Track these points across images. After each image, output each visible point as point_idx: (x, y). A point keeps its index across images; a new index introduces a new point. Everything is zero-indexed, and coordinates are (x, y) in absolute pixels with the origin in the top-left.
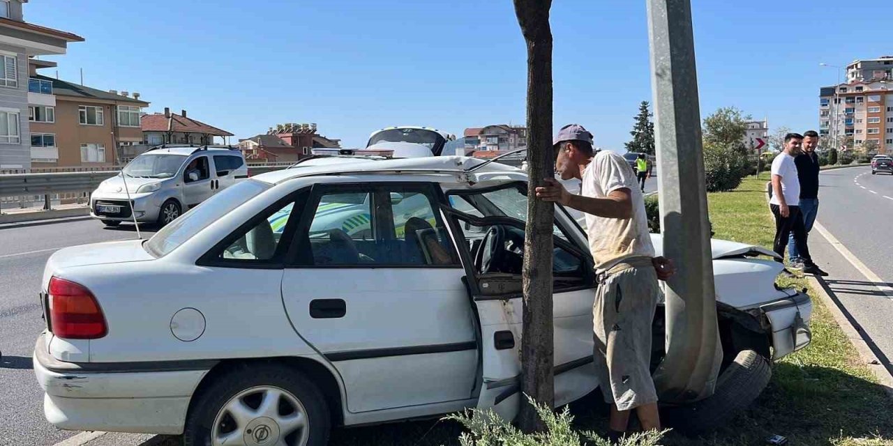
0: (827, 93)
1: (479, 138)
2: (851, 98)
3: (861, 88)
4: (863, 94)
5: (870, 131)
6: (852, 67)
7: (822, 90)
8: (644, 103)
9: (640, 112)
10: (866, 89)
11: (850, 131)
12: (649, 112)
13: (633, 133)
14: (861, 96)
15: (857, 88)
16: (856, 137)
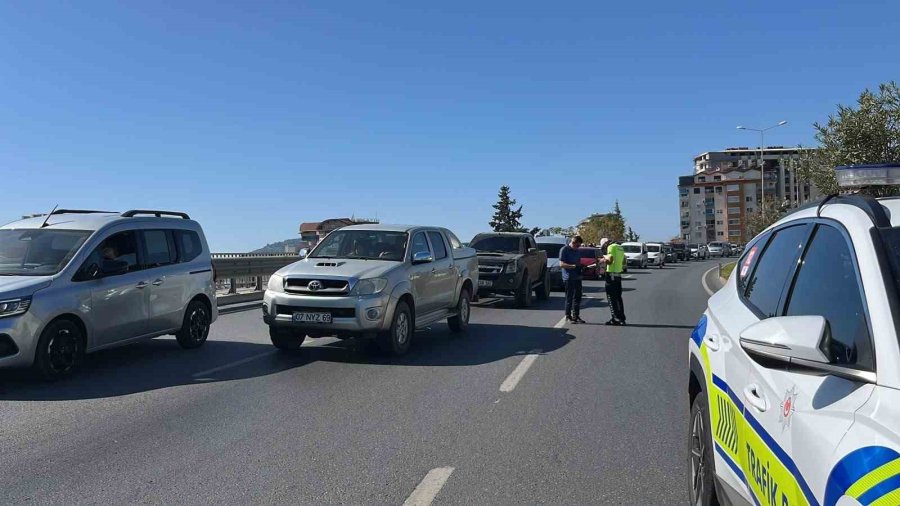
0: (686, 182)
1: (318, 233)
2: (709, 187)
3: (719, 177)
4: (722, 183)
5: (731, 222)
6: (700, 159)
7: (682, 179)
8: (504, 189)
9: (500, 200)
10: (723, 178)
11: (711, 222)
12: (511, 200)
13: (493, 224)
14: (720, 186)
15: (716, 177)
16: (718, 228)
